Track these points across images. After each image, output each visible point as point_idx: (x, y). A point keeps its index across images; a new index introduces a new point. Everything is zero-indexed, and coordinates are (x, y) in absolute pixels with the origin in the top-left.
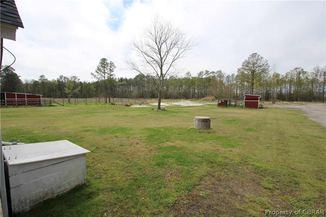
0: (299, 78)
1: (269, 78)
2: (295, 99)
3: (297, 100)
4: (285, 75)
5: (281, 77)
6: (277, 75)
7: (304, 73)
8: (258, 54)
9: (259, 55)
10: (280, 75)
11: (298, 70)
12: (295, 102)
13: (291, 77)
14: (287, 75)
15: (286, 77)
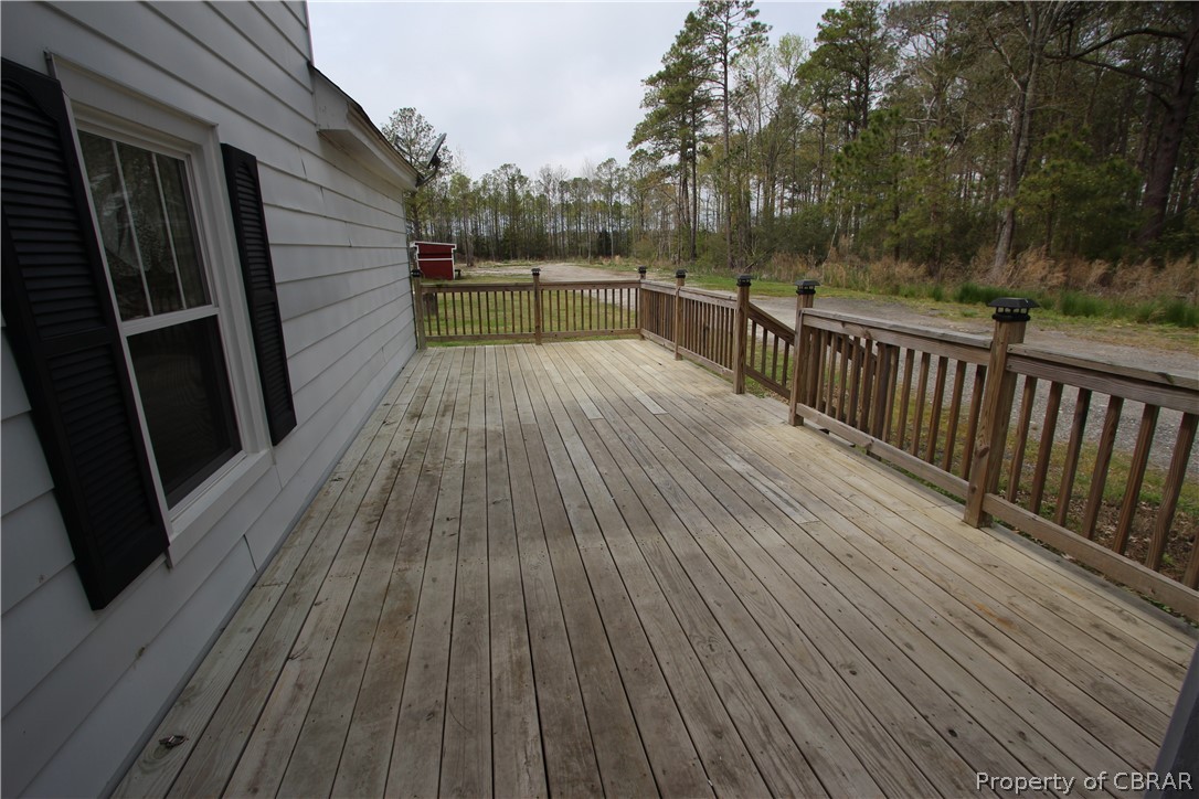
0: (512, 194)
1: (442, 189)
2: (511, 254)
3: (515, 257)
4: (480, 184)
5: (471, 187)
6: (462, 182)
7: (523, 180)
8: (417, 113)
9: (420, 117)
10: (468, 181)
11: (509, 171)
12: (512, 262)
13: (496, 190)
14: (485, 182)
15: (484, 188)
